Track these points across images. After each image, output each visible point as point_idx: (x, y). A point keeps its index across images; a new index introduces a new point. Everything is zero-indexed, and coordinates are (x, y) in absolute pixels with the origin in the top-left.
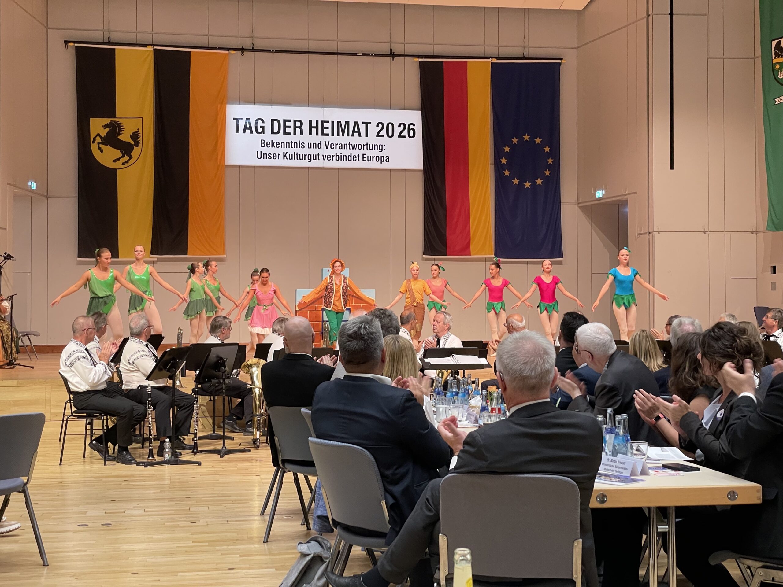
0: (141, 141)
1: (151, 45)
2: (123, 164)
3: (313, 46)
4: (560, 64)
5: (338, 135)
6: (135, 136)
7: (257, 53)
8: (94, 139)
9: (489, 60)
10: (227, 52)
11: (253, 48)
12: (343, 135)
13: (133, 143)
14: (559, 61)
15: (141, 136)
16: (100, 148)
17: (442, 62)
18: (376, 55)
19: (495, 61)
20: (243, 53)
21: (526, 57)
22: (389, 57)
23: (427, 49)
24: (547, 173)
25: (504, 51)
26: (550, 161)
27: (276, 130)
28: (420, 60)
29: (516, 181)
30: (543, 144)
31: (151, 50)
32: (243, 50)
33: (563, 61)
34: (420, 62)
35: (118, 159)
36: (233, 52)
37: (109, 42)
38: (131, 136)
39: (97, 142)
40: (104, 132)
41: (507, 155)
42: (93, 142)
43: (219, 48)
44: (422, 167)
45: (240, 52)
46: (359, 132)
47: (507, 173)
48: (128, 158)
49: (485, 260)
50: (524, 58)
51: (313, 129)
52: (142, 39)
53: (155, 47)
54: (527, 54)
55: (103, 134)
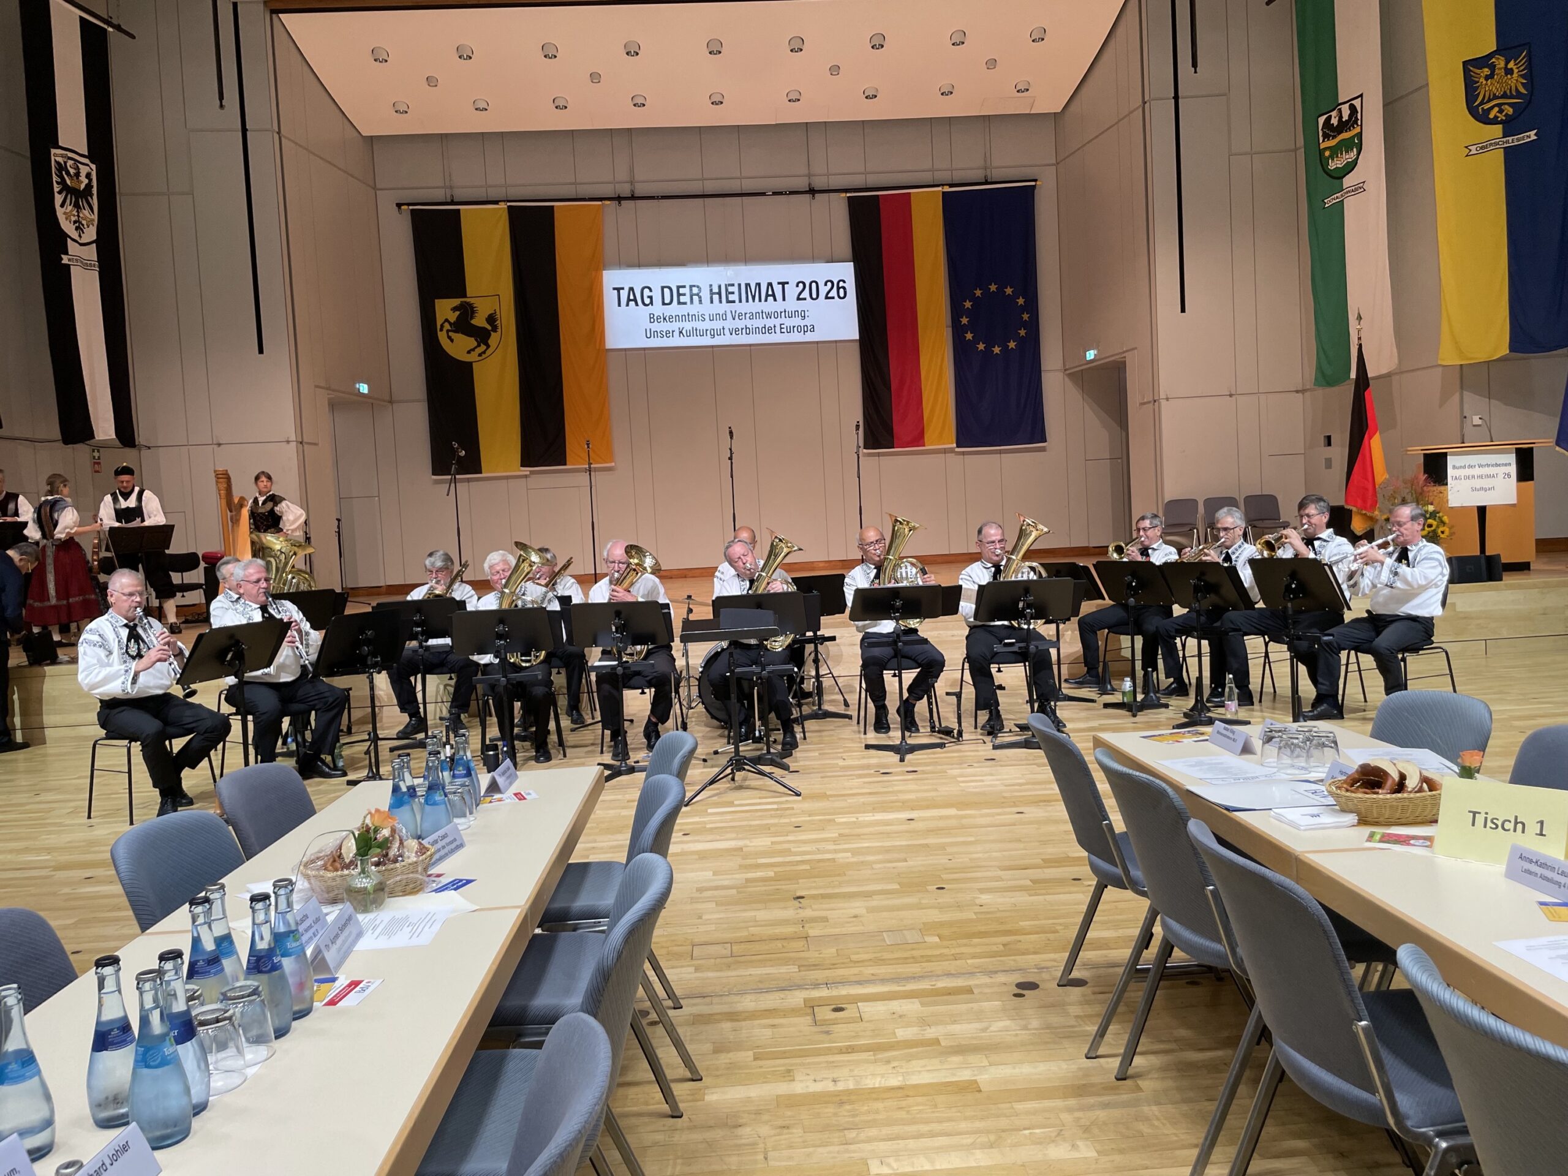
0: (499, 325)
1: (504, 201)
2: (480, 355)
3: (710, 187)
4: (1034, 187)
5: (747, 301)
6: (491, 319)
7: (637, 202)
8: (442, 326)
9: (940, 189)
10: (600, 203)
11: (633, 195)
12: (754, 300)
13: (489, 328)
14: (1033, 183)
15: (499, 318)
16: (449, 338)
17: (878, 196)
18: (792, 193)
19: (947, 189)
20: (620, 203)
21: (989, 180)
22: (808, 195)
23: (858, 181)
24: (1022, 332)
25: (958, 177)
26: (1026, 316)
27: (667, 301)
28: (848, 195)
29: (981, 346)
30: (1015, 296)
31: (505, 208)
32: (619, 199)
33: (1038, 183)
34: (849, 197)
35: (473, 350)
36: (608, 202)
37: (452, 201)
38: (487, 320)
39: (445, 330)
40: (453, 317)
42: (441, 330)
43: (588, 198)
44: (858, 338)
45: (617, 202)
46: (773, 295)
47: (969, 336)
48: (485, 347)
49: (945, 451)
50: (987, 183)
51: (714, 296)
52: (493, 194)
53: (509, 204)
54: (989, 177)
55: (453, 319)
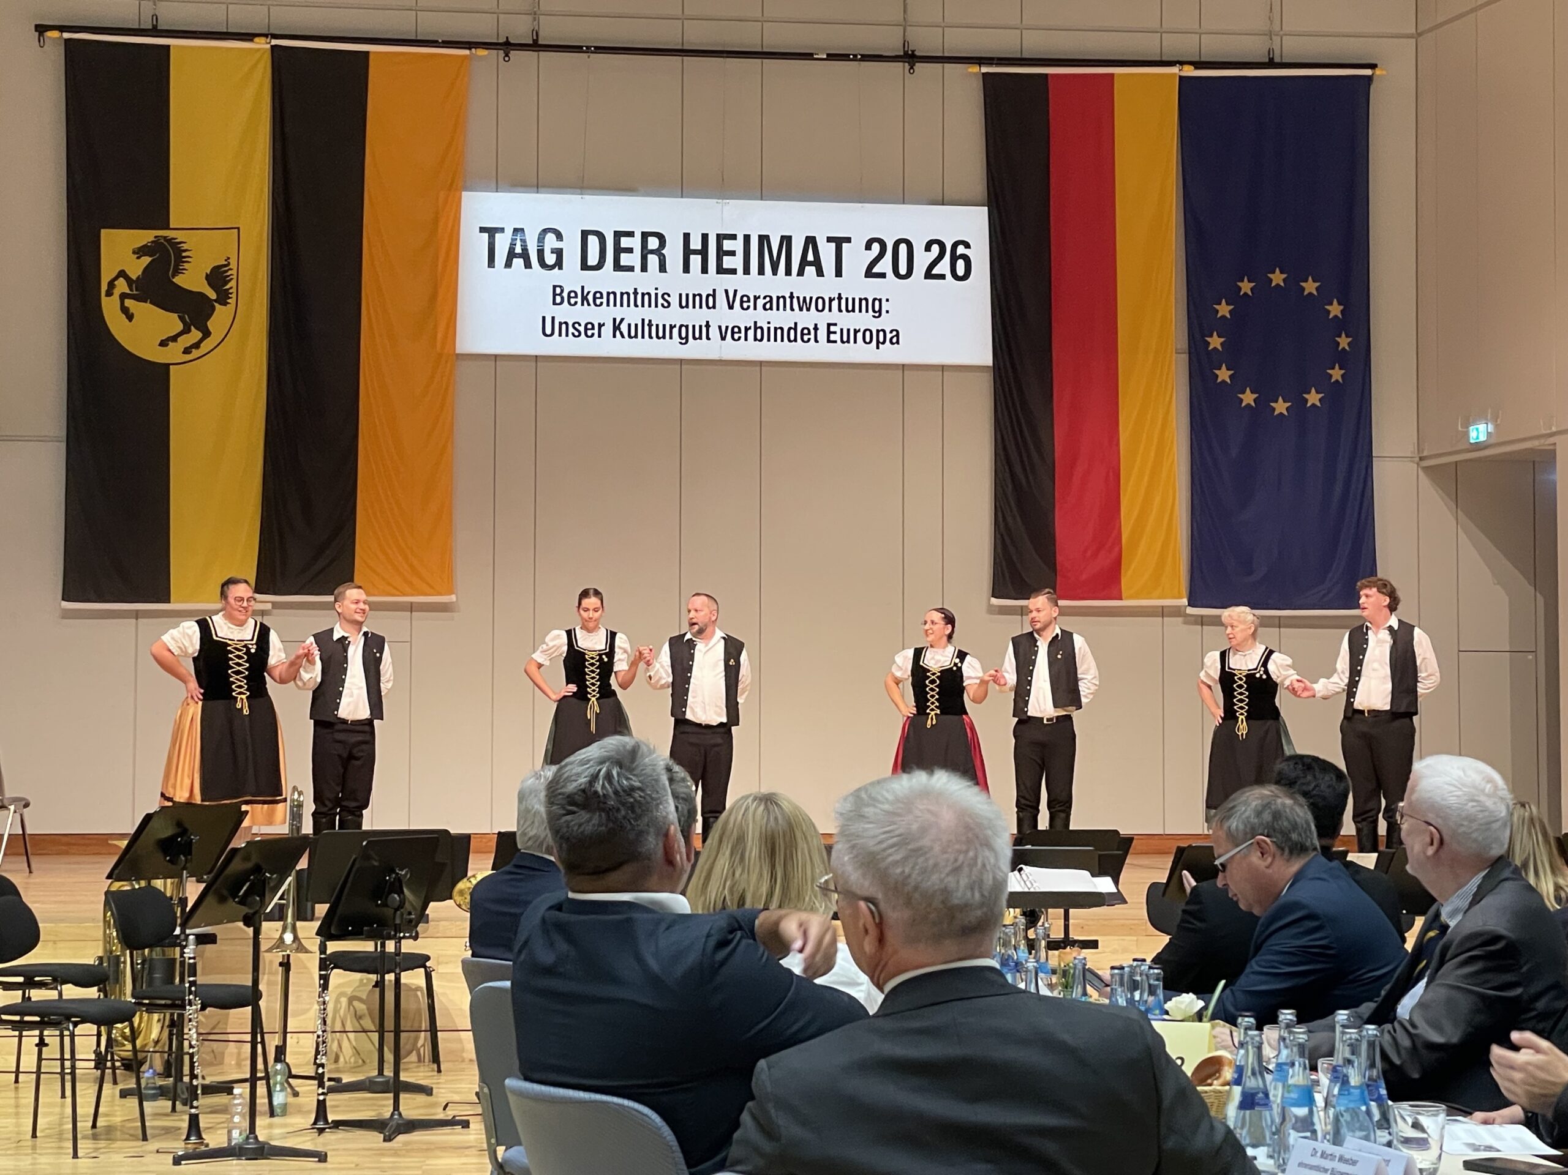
0: (234, 290)
1: (266, 36)
2: (187, 351)
3: (697, 35)
4: (1369, 79)
5: (761, 272)
6: (218, 277)
7: (544, 55)
8: (111, 285)
9: (1175, 70)
10: (467, 52)
11: (535, 41)
12: (775, 272)
13: (213, 295)
14: (1368, 72)
15: (235, 277)
16: (125, 310)
17: (1046, 75)
18: (866, 58)
19: (1189, 71)
20: (507, 55)
21: (1277, 60)
22: (901, 64)
23: (1003, 42)
24: (1337, 374)
25: (1213, 47)
26: (1344, 342)
27: (593, 260)
28: (984, 70)
29: (1248, 398)
30: (1324, 298)
31: (265, 50)
32: (507, 46)
33: (1378, 72)
34: (984, 74)
35: (174, 339)
36: (482, 52)
37: (155, 27)
38: (208, 277)
39: (117, 292)
40: (137, 267)
41: (1222, 326)
42: (109, 294)
43: (443, 42)
44: (987, 359)
45: (501, 53)
46: (817, 264)
47: (1224, 374)
48: (199, 335)
49: (1162, 612)
50: (1271, 64)
51: (692, 257)
52: (240, 19)
53: (274, 42)
54: (1277, 52)
55: (135, 271)
